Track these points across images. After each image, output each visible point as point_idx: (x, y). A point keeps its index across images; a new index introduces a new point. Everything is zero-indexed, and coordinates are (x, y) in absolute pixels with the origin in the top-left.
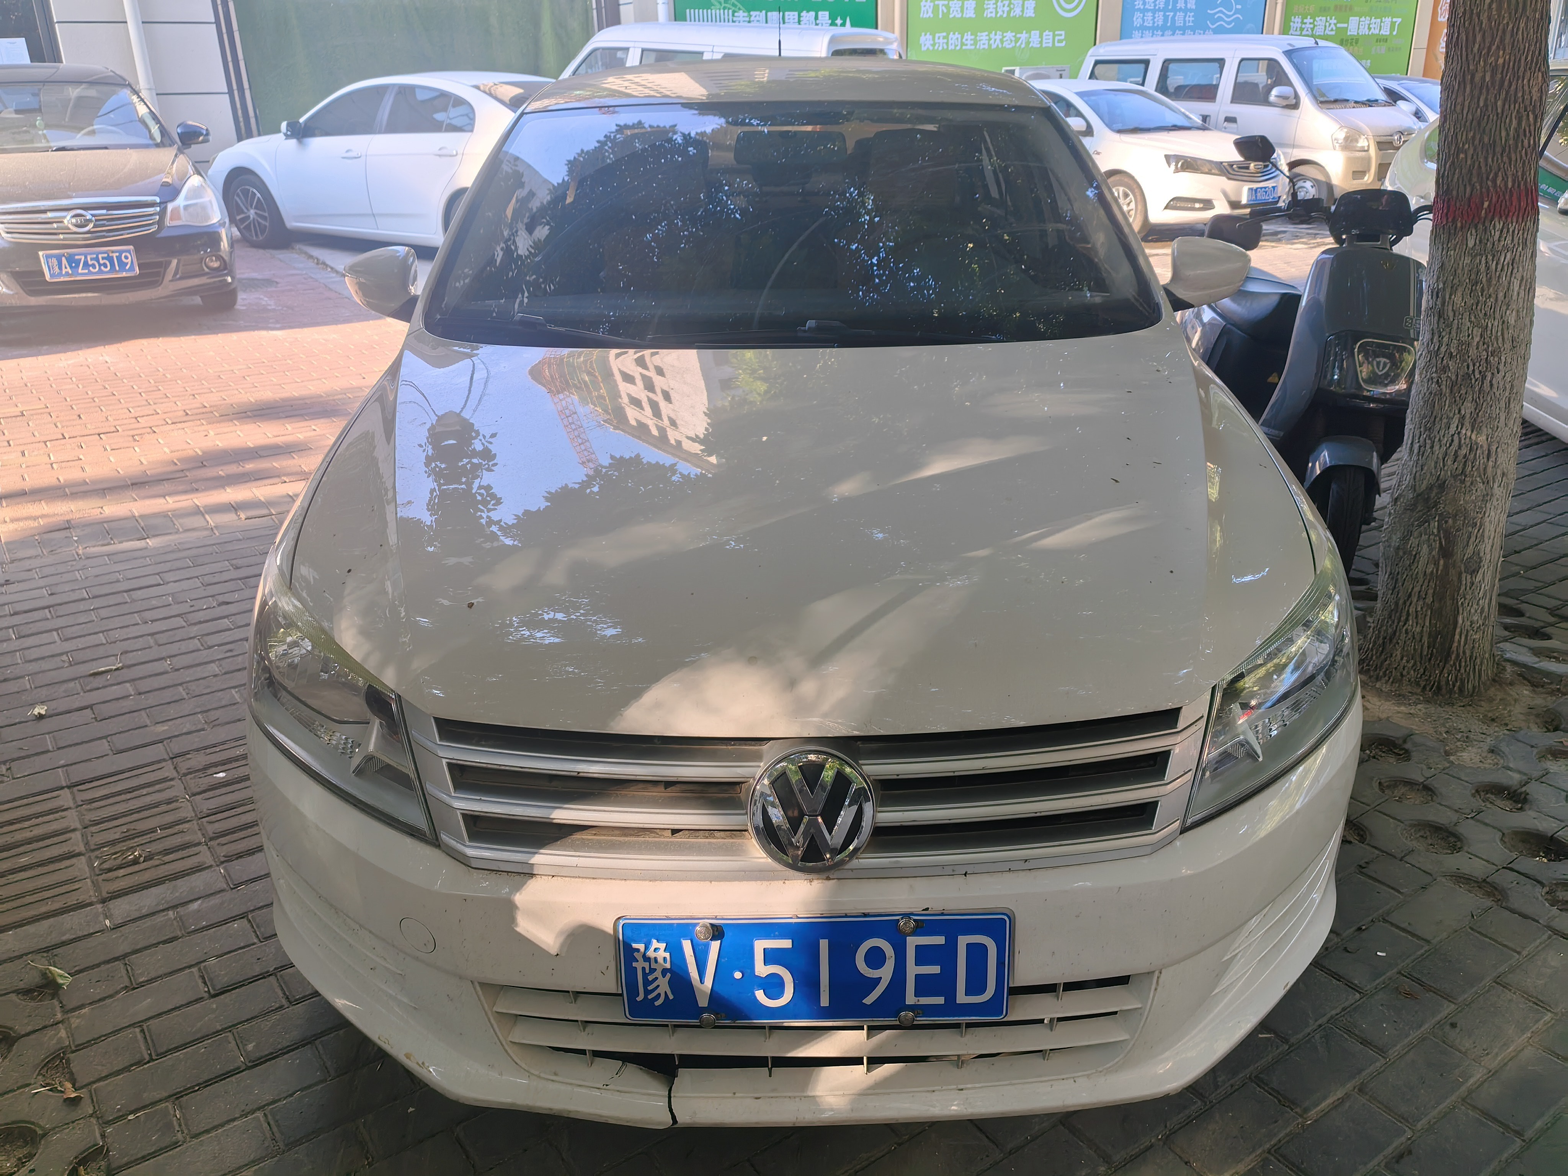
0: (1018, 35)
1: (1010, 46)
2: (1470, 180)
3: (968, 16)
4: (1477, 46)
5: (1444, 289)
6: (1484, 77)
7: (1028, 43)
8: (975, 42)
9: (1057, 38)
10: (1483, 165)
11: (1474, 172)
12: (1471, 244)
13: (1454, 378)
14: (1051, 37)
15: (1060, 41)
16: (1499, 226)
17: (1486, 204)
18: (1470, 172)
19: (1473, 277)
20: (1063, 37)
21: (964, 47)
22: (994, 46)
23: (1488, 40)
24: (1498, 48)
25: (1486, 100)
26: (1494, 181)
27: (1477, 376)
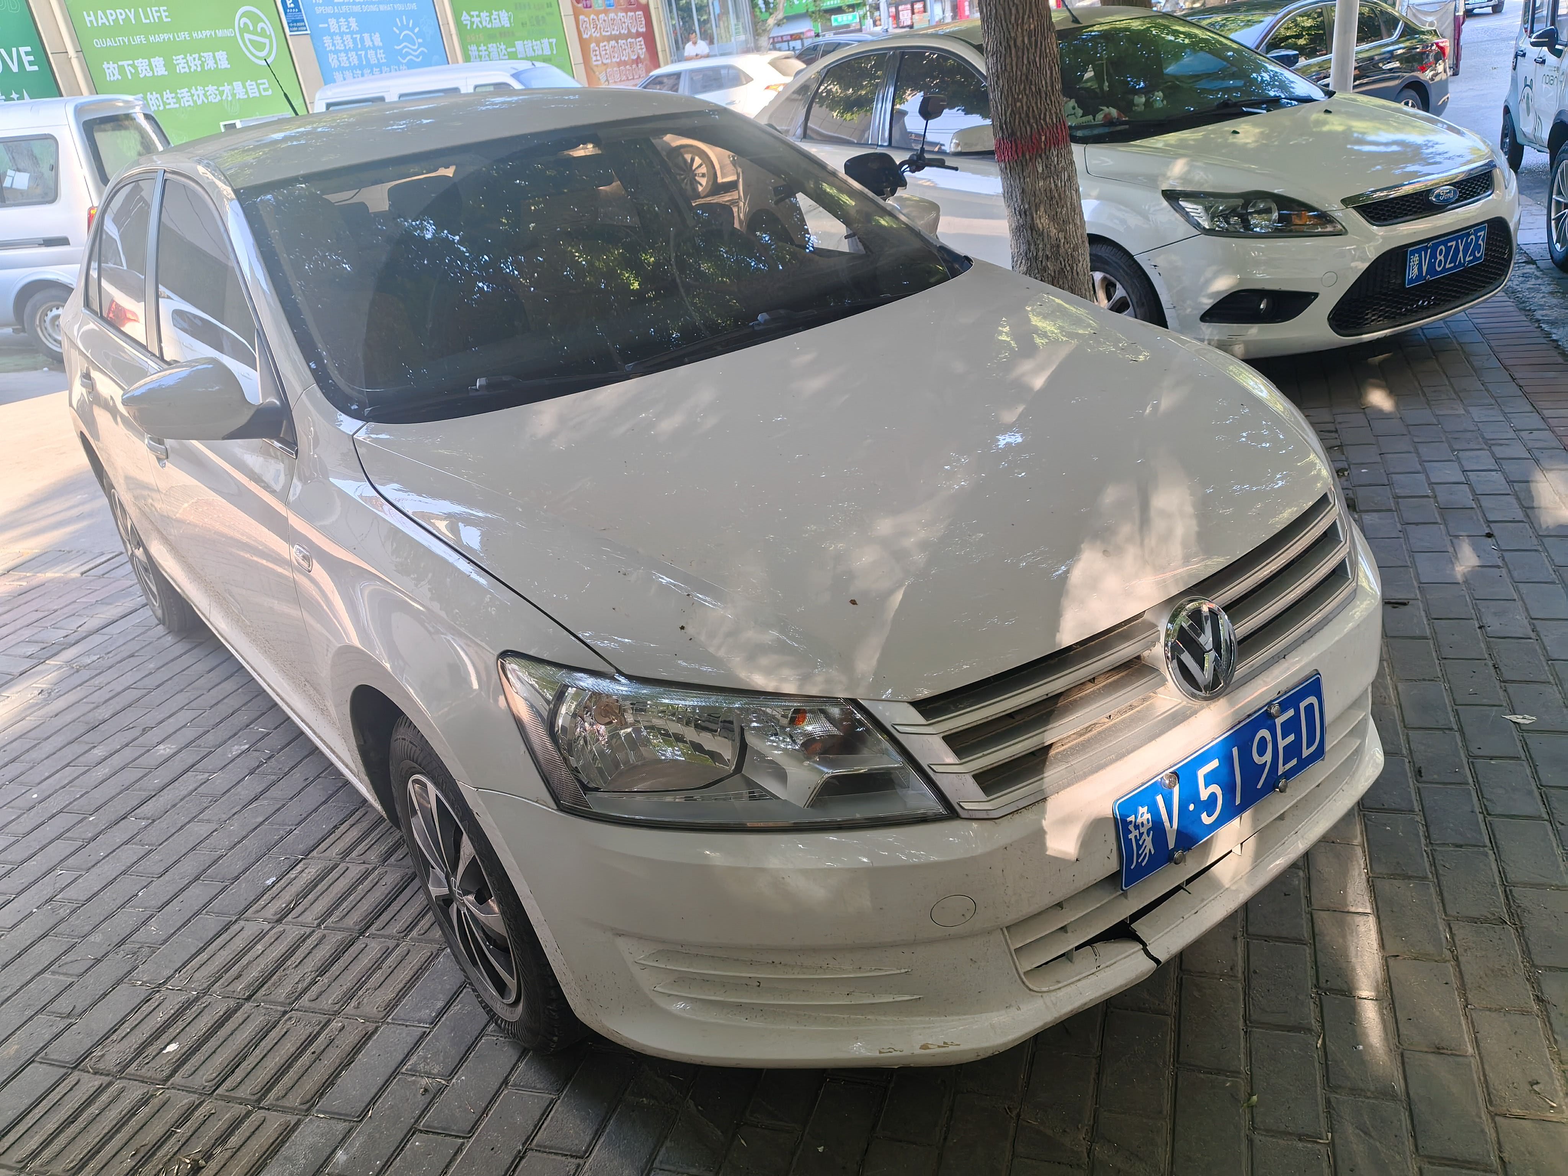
0: (220, 88)
1: (217, 100)
2: (1029, 122)
3: (159, 74)
4: (1013, 17)
5: (1030, 208)
6: (1023, 41)
7: (233, 95)
8: (178, 100)
9: (261, 87)
10: (1035, 108)
11: (1030, 115)
12: (1040, 170)
13: (1053, 274)
14: (255, 86)
15: (265, 90)
16: (1055, 153)
17: (1043, 138)
18: (1027, 115)
19: (1048, 194)
20: (267, 85)
21: (167, 107)
22: (199, 102)
23: (1021, 12)
24: (1029, 16)
25: (1028, 58)
26: (1045, 120)
27: (1068, 268)
